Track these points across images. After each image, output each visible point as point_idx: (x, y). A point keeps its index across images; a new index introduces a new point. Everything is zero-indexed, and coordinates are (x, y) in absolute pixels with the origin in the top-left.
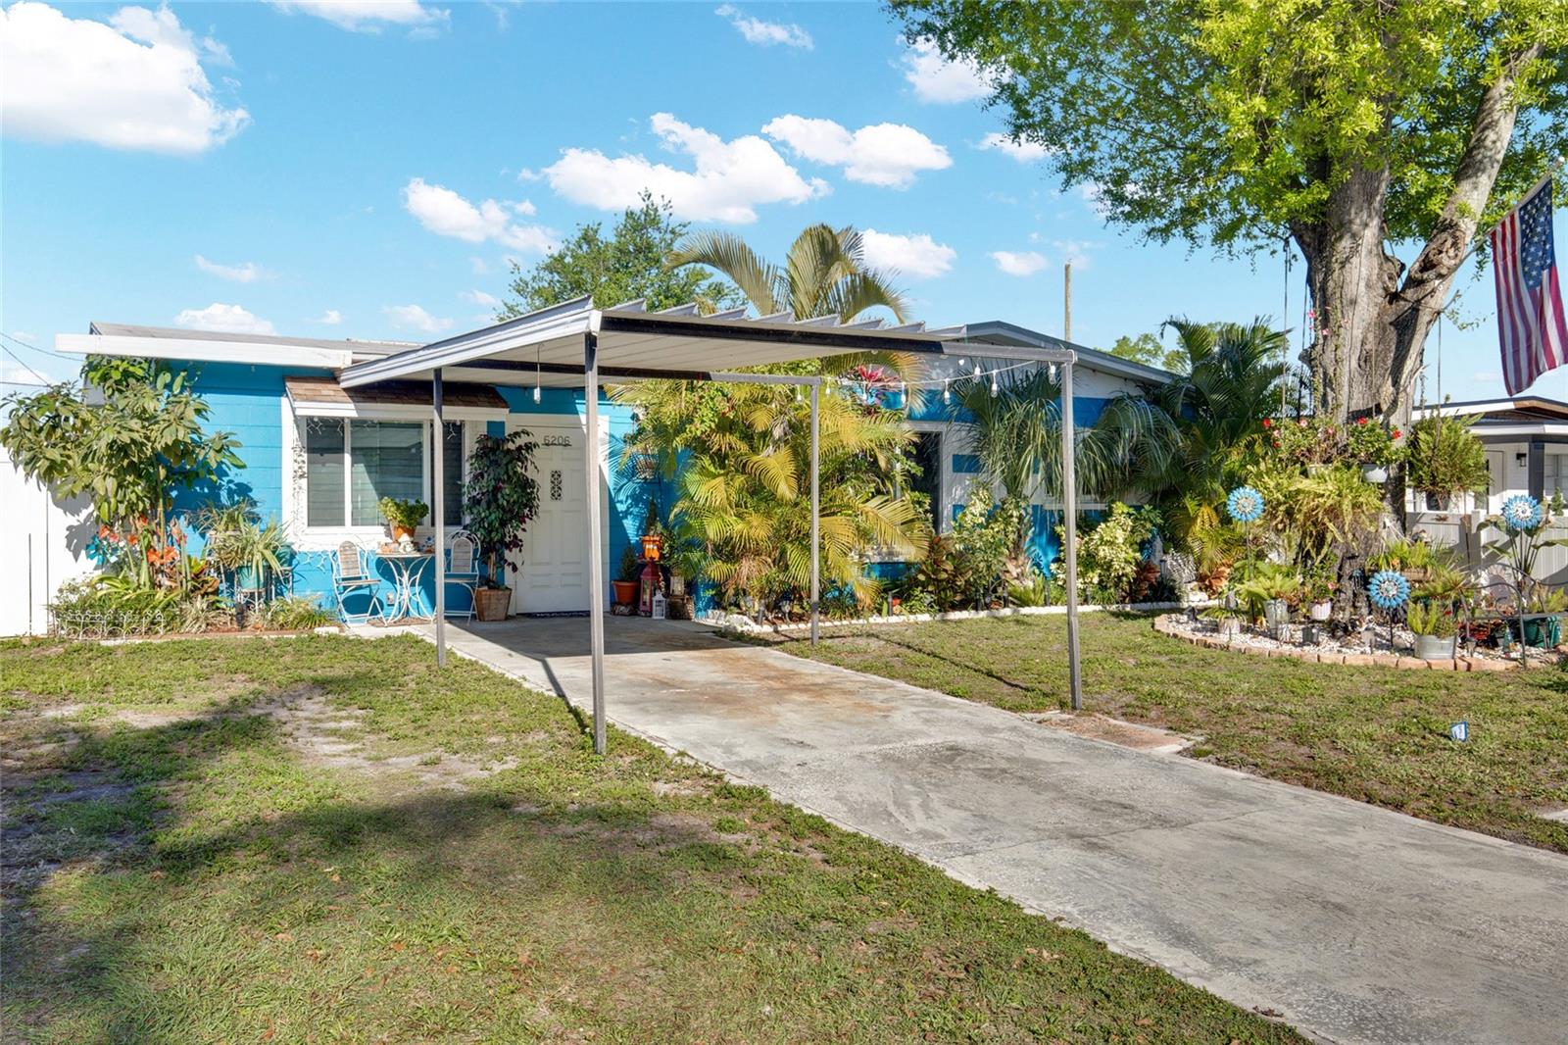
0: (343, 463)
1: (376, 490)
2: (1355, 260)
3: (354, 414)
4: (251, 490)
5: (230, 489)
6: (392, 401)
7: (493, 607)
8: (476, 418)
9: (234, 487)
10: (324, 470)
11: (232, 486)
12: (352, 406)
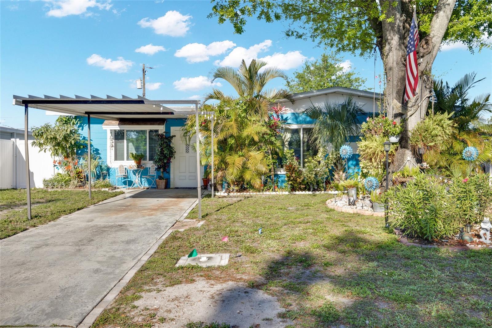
0: (124, 142)
1: (135, 150)
2: (391, 54)
3: (119, 129)
4: (99, 150)
5: (93, 150)
6: (130, 125)
7: (160, 185)
8: (161, 129)
9: (94, 150)
10: (121, 145)
11: (94, 149)
12: (118, 126)
